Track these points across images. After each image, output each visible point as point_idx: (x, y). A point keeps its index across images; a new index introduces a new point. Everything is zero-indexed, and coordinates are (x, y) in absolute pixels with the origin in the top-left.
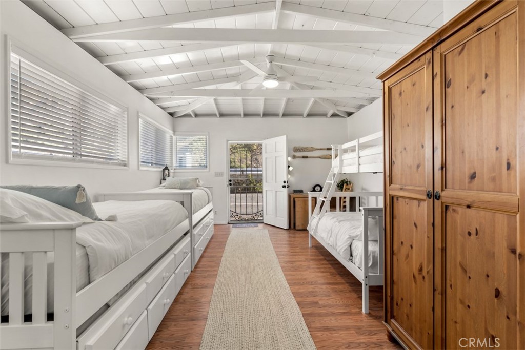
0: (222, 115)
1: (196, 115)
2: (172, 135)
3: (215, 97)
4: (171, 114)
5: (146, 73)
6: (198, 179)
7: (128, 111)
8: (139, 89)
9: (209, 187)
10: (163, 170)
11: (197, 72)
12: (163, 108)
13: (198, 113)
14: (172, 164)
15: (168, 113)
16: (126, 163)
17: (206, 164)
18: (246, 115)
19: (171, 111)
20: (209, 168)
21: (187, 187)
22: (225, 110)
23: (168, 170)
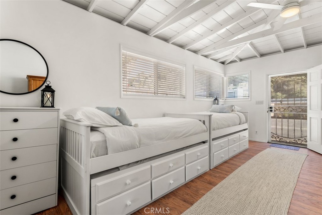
0: (262, 55)
1: (241, 60)
2: (224, 77)
3: (250, 41)
4: (223, 63)
5: (194, 41)
6: (233, 106)
7: (186, 66)
8: (195, 52)
9: (243, 112)
10: (214, 100)
11: (228, 27)
12: (215, 60)
13: (242, 58)
14: (224, 96)
15: (220, 62)
16: (185, 96)
17: (249, 95)
18: (286, 50)
19: (222, 60)
20: (251, 98)
21: (224, 111)
22: (264, 50)
23: (217, 100)
